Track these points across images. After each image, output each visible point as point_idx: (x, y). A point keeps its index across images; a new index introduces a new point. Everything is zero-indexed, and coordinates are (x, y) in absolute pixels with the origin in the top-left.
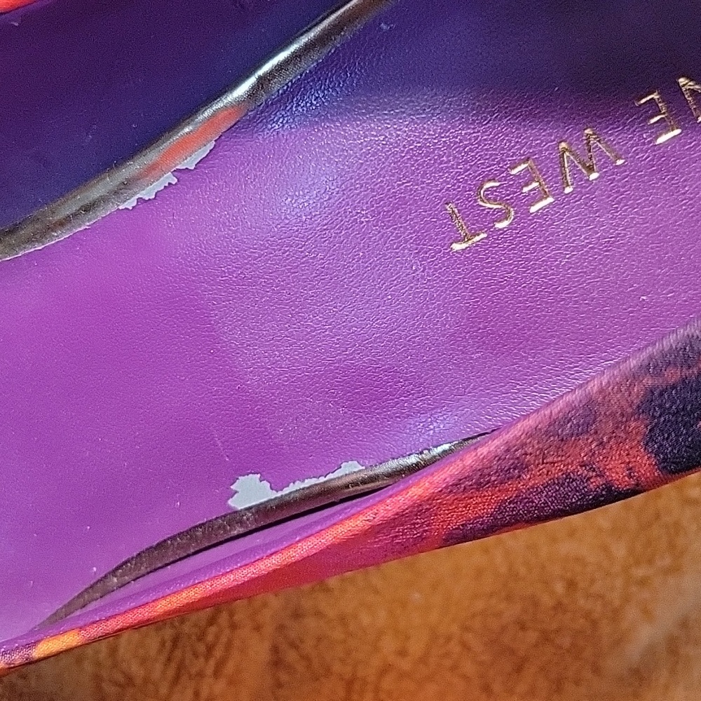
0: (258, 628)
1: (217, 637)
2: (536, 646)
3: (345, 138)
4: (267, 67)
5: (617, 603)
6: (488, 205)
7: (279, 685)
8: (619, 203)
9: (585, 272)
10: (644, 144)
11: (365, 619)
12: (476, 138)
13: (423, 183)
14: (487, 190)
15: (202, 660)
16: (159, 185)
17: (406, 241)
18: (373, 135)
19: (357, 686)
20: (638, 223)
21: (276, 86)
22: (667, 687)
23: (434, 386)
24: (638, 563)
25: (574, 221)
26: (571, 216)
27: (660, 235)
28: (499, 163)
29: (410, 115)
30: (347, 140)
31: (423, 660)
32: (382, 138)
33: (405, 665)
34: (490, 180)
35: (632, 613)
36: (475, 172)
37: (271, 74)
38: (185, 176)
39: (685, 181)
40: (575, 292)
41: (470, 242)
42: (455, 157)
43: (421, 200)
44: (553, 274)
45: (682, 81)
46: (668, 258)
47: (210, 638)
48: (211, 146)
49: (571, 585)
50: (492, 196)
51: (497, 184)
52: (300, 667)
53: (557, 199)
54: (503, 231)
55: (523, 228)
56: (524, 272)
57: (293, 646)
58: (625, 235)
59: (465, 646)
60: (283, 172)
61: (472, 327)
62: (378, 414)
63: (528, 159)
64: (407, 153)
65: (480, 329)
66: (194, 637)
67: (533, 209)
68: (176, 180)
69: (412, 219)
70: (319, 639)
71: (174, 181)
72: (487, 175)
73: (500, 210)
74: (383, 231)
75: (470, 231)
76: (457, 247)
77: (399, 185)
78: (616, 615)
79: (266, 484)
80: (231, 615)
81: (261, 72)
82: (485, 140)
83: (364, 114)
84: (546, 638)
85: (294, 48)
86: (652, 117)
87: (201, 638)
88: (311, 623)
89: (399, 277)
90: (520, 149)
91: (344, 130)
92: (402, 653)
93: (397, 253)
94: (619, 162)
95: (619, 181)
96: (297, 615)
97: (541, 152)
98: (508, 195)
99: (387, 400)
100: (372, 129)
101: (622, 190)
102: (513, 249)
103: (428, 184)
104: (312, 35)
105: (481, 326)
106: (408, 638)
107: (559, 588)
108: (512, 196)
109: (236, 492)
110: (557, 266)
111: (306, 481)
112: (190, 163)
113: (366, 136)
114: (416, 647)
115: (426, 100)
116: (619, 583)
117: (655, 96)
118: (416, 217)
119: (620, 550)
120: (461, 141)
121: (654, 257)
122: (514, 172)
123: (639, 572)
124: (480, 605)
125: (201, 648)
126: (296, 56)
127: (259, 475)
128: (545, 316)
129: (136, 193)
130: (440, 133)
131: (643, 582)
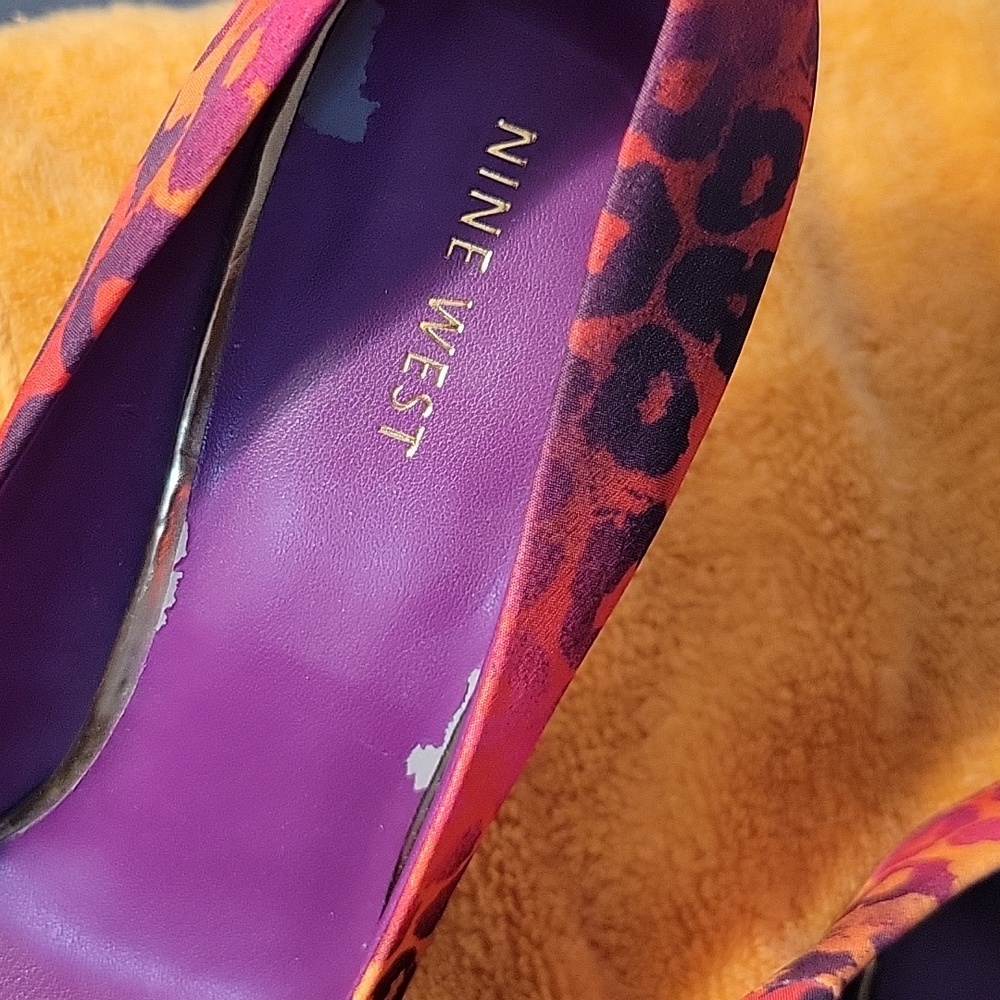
0: (562, 932)
1: (531, 964)
2: (809, 760)
3: (273, 442)
4: (181, 440)
5: (842, 667)
6: (407, 407)
7: (623, 973)
8: (493, 332)
9: (511, 397)
10: (475, 279)
11: (646, 853)
12: (361, 368)
13: (351, 428)
14: (398, 397)
15: (534, 995)
16: (172, 588)
17: (374, 478)
18: (290, 425)
19: (686, 916)
20: (517, 335)
21: (197, 448)
22: (955, 709)
23: (480, 565)
24: (832, 621)
25: (474, 369)
26: (469, 367)
27: (539, 330)
28: (390, 372)
29: (303, 390)
30: (275, 442)
31: (722, 845)
32: (298, 421)
33: (711, 862)
34: (394, 389)
35: (862, 667)
36: (379, 391)
37: (188, 443)
38: (186, 564)
39: (524, 280)
40: (516, 416)
41: (417, 442)
42: (357, 393)
43: (359, 441)
44: (491, 417)
45: (464, 219)
46: (558, 340)
47: (525, 970)
48: (185, 527)
49: (793, 685)
50: (404, 398)
51: (401, 387)
52: (627, 940)
53: (449, 364)
54: (433, 415)
55: (444, 402)
56: (470, 432)
57: (606, 928)
58: (516, 349)
59: (747, 806)
60: (250, 503)
61: (469, 500)
62: (460, 619)
63: (407, 354)
64: (323, 416)
65: (475, 496)
66: (512, 981)
67: (440, 384)
68: (181, 573)
69: (365, 460)
70: (623, 904)
71: (180, 575)
72: (390, 387)
73: (418, 403)
74: (352, 485)
75: (410, 434)
76: (411, 453)
77: (336, 444)
78: (851, 679)
79: (430, 748)
80: (528, 936)
81: (179, 447)
82: (368, 364)
83: (272, 416)
84: (809, 746)
85: (188, 411)
86: (465, 257)
87: (518, 976)
88: (605, 897)
89: (390, 508)
90: (397, 351)
91: (268, 438)
92: (700, 854)
93: (375, 491)
94: (470, 305)
95: (481, 317)
96: (589, 900)
97: (412, 342)
98: (414, 389)
99: (458, 603)
100: (286, 421)
101: (487, 322)
102: (450, 422)
103: (355, 426)
104: (193, 392)
105: (475, 493)
106: (694, 840)
107: (785, 694)
108: (418, 386)
109: (414, 775)
110: (489, 409)
111: (455, 717)
112: (180, 552)
113: (286, 430)
114: (707, 840)
115: (306, 372)
116: (830, 650)
117: (455, 242)
118: (366, 455)
119: (808, 623)
120: (352, 379)
121: (548, 349)
122: (406, 369)
123: (839, 627)
124: (730, 762)
125: (526, 985)
126: (195, 416)
127: (419, 746)
128: (511, 450)
129: (160, 610)
130: (334, 385)
131: (850, 634)
